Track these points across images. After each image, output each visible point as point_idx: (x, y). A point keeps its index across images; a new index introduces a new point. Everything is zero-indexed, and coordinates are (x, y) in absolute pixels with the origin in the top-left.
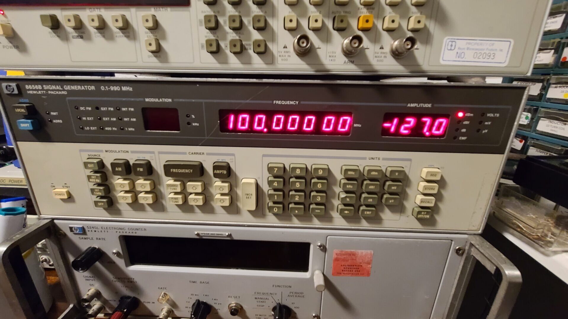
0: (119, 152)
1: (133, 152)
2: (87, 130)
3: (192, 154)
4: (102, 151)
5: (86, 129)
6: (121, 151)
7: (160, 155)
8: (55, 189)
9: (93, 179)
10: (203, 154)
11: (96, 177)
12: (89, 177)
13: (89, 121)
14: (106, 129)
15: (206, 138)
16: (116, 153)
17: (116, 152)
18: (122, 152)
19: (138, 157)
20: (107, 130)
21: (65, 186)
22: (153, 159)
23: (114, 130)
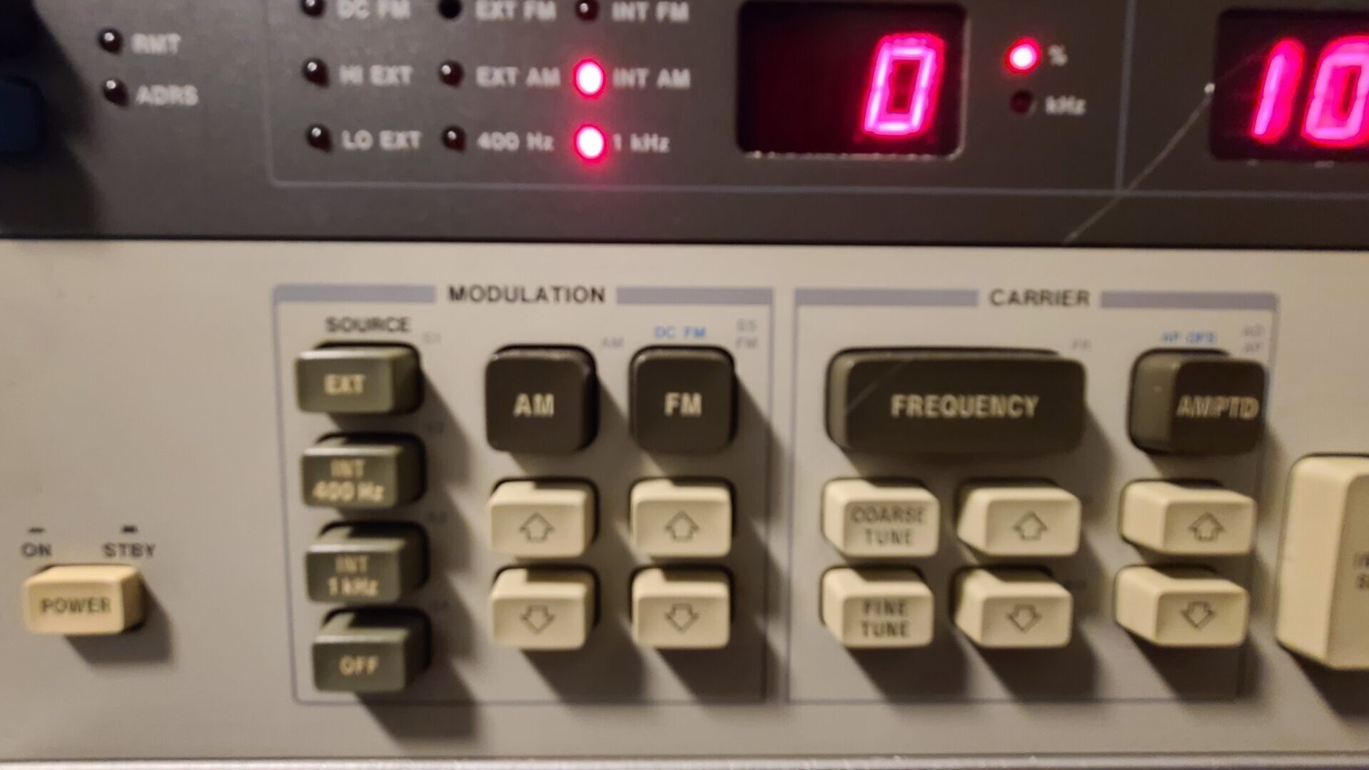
0: (541, 295)
1: (629, 296)
2: (358, 153)
3: (1013, 299)
4: (423, 294)
5: (348, 144)
6: (557, 289)
7: (805, 311)
8: (48, 567)
9: (341, 480)
10: (1082, 297)
11: (366, 468)
12: (314, 469)
13: (386, 90)
14: (485, 141)
15: (1120, 192)
16: (519, 304)
17: (519, 295)
18: (562, 294)
19: (659, 331)
20: (490, 153)
21: (123, 546)
22: (752, 344)
23: (537, 153)
